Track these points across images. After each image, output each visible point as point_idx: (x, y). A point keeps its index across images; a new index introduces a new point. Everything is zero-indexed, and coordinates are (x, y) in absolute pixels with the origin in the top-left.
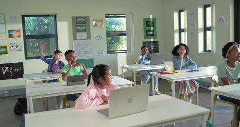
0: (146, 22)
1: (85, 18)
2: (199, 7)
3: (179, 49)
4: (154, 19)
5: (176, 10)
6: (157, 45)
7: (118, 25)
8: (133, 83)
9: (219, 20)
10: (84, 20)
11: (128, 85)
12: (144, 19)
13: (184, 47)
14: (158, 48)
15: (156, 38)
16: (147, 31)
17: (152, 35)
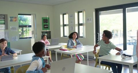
0: (44, 20)
1: (4, 16)
2: (75, 12)
3: (73, 35)
4: (49, 18)
5: (61, 13)
6: (50, 34)
7: (25, 21)
8: (49, 57)
9: (87, 20)
10: (3, 16)
11: (46, 58)
12: (42, 18)
13: (76, 34)
14: (50, 35)
15: (49, 29)
16: (44, 25)
17: (47, 28)
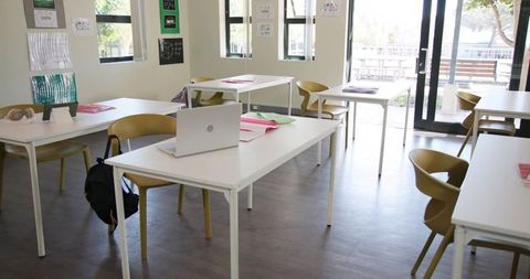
6: (181, 47)
14: (182, 52)
15: (178, 32)
16: (167, 18)
17: (173, 26)
